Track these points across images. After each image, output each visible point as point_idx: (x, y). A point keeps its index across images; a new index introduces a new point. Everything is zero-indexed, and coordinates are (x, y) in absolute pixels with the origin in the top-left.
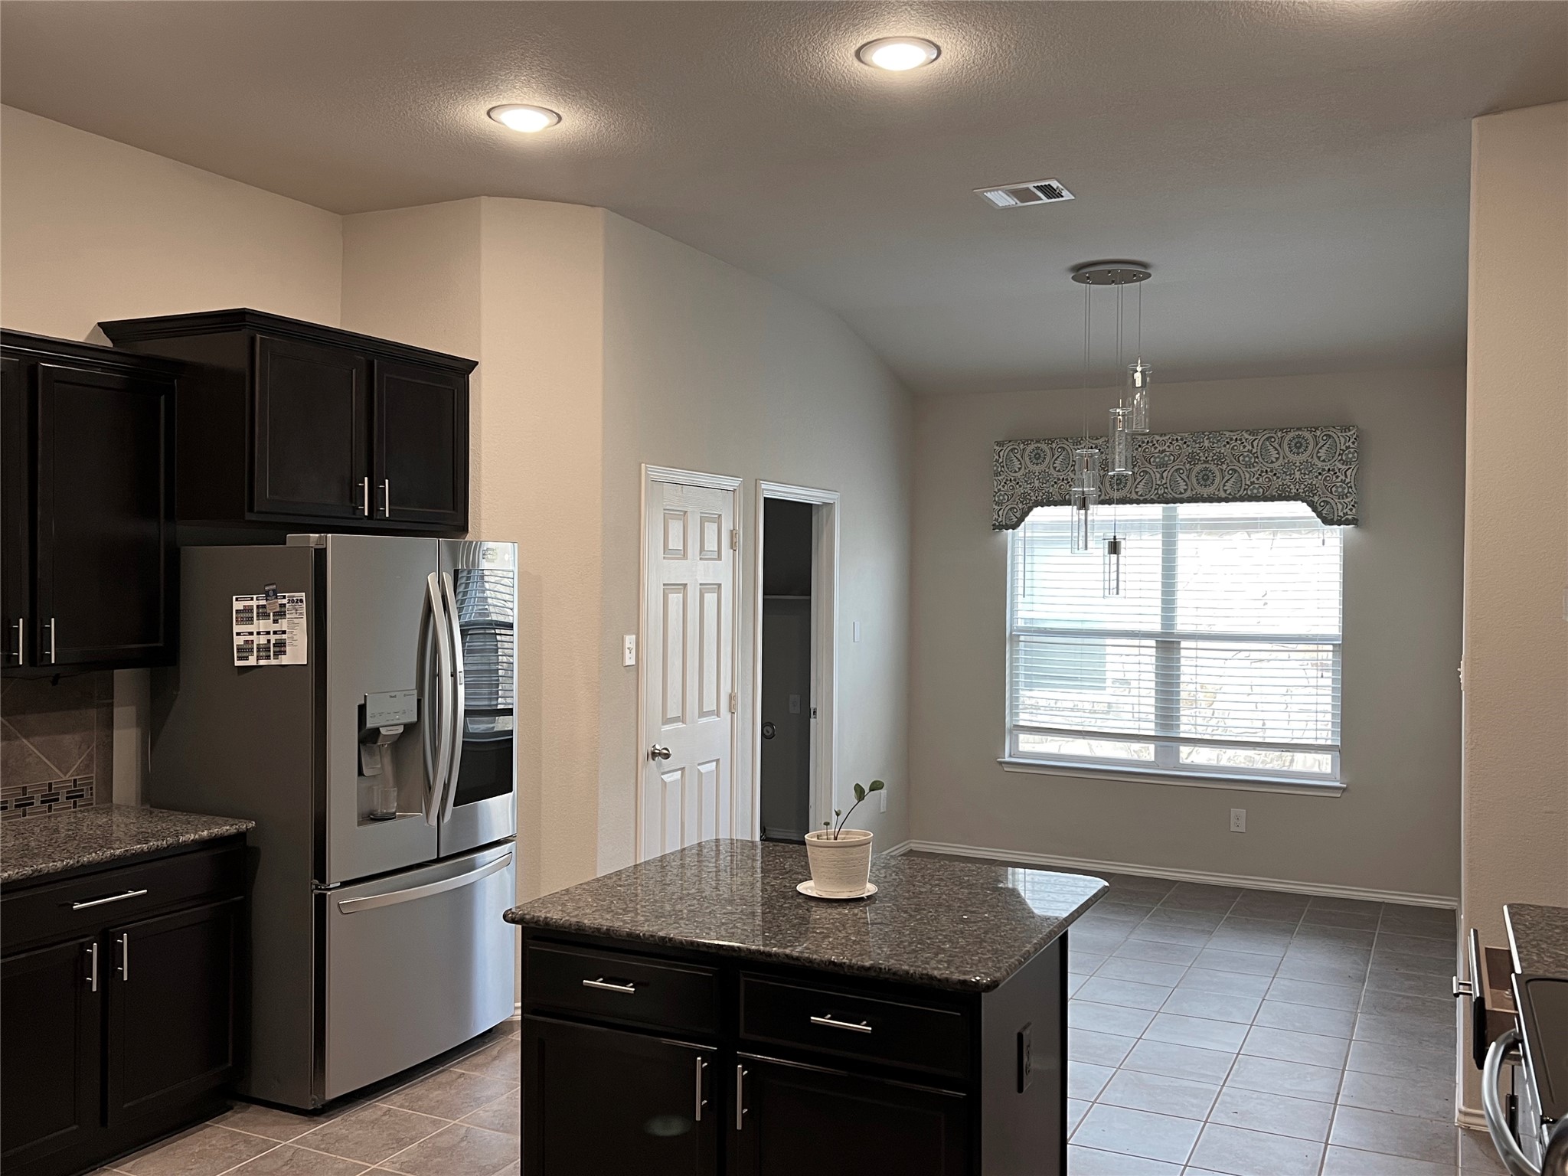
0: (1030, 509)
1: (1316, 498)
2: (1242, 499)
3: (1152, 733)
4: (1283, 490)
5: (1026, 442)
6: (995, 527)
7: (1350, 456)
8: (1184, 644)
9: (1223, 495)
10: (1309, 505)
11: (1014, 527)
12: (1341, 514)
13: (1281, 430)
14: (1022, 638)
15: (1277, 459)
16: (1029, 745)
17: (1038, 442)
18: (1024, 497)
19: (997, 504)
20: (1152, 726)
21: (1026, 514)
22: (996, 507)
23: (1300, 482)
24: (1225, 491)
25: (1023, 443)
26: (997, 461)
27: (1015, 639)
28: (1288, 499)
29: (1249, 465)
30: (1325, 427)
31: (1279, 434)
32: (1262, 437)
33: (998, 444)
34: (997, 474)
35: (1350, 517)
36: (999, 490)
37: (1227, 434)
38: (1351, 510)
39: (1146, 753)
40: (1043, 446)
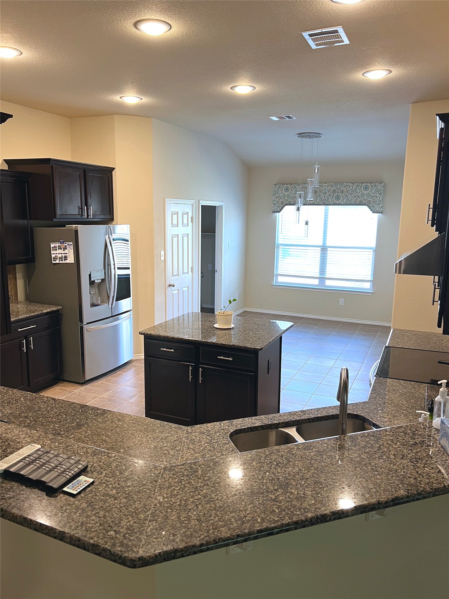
0: (284, 206)
1: (370, 205)
2: (348, 205)
3: (318, 276)
4: (361, 202)
5: (284, 184)
6: (273, 212)
7: (381, 192)
8: (329, 249)
9: (343, 203)
10: (368, 207)
11: (279, 212)
12: (377, 210)
13: (361, 183)
14: (280, 247)
15: (360, 192)
16: (281, 279)
17: (287, 184)
18: (282, 202)
19: (274, 204)
20: (318, 274)
21: (282, 208)
22: (274, 206)
23: (366, 200)
24: (343, 202)
26: (274, 190)
27: (278, 247)
28: (362, 205)
29: (351, 194)
30: (375, 182)
31: (361, 184)
32: (355, 185)
33: (275, 185)
34: (274, 195)
35: (380, 211)
36: (275, 200)
37: (345, 184)
38: (380, 209)
39: (316, 282)
40: (289, 186)
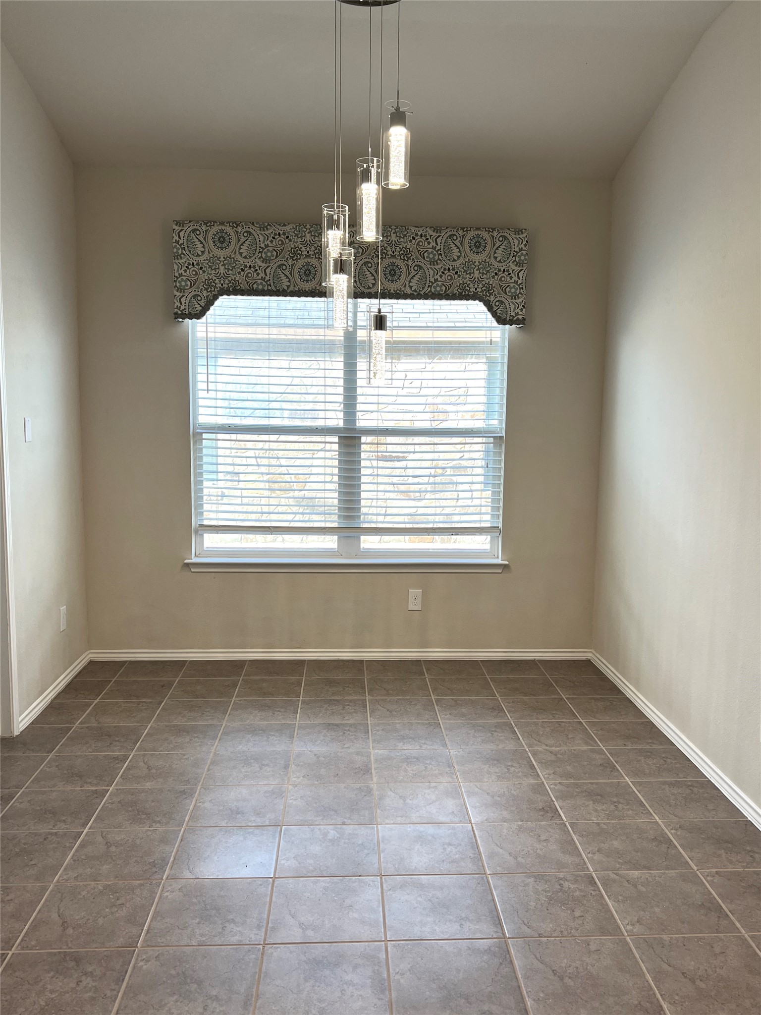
0: (216, 298)
1: (492, 298)
2: (426, 297)
3: (335, 525)
4: (464, 289)
5: (209, 223)
6: (177, 316)
7: (523, 258)
8: (363, 439)
9: (409, 292)
10: (485, 305)
11: (199, 315)
12: (513, 314)
13: (463, 229)
14: (205, 436)
15: (459, 257)
16: (212, 541)
17: (222, 224)
18: (209, 284)
19: (180, 290)
20: (335, 518)
21: (210, 303)
22: (178, 294)
23: (479, 281)
24: (411, 287)
25: (206, 224)
26: (177, 242)
27: (198, 436)
28: (467, 297)
29: (433, 262)
30: (502, 229)
31: (461, 232)
32: (445, 234)
33: (178, 223)
34: (178, 257)
35: (520, 317)
37: (413, 229)
38: (522, 310)
39: (330, 542)
40: (228, 229)
